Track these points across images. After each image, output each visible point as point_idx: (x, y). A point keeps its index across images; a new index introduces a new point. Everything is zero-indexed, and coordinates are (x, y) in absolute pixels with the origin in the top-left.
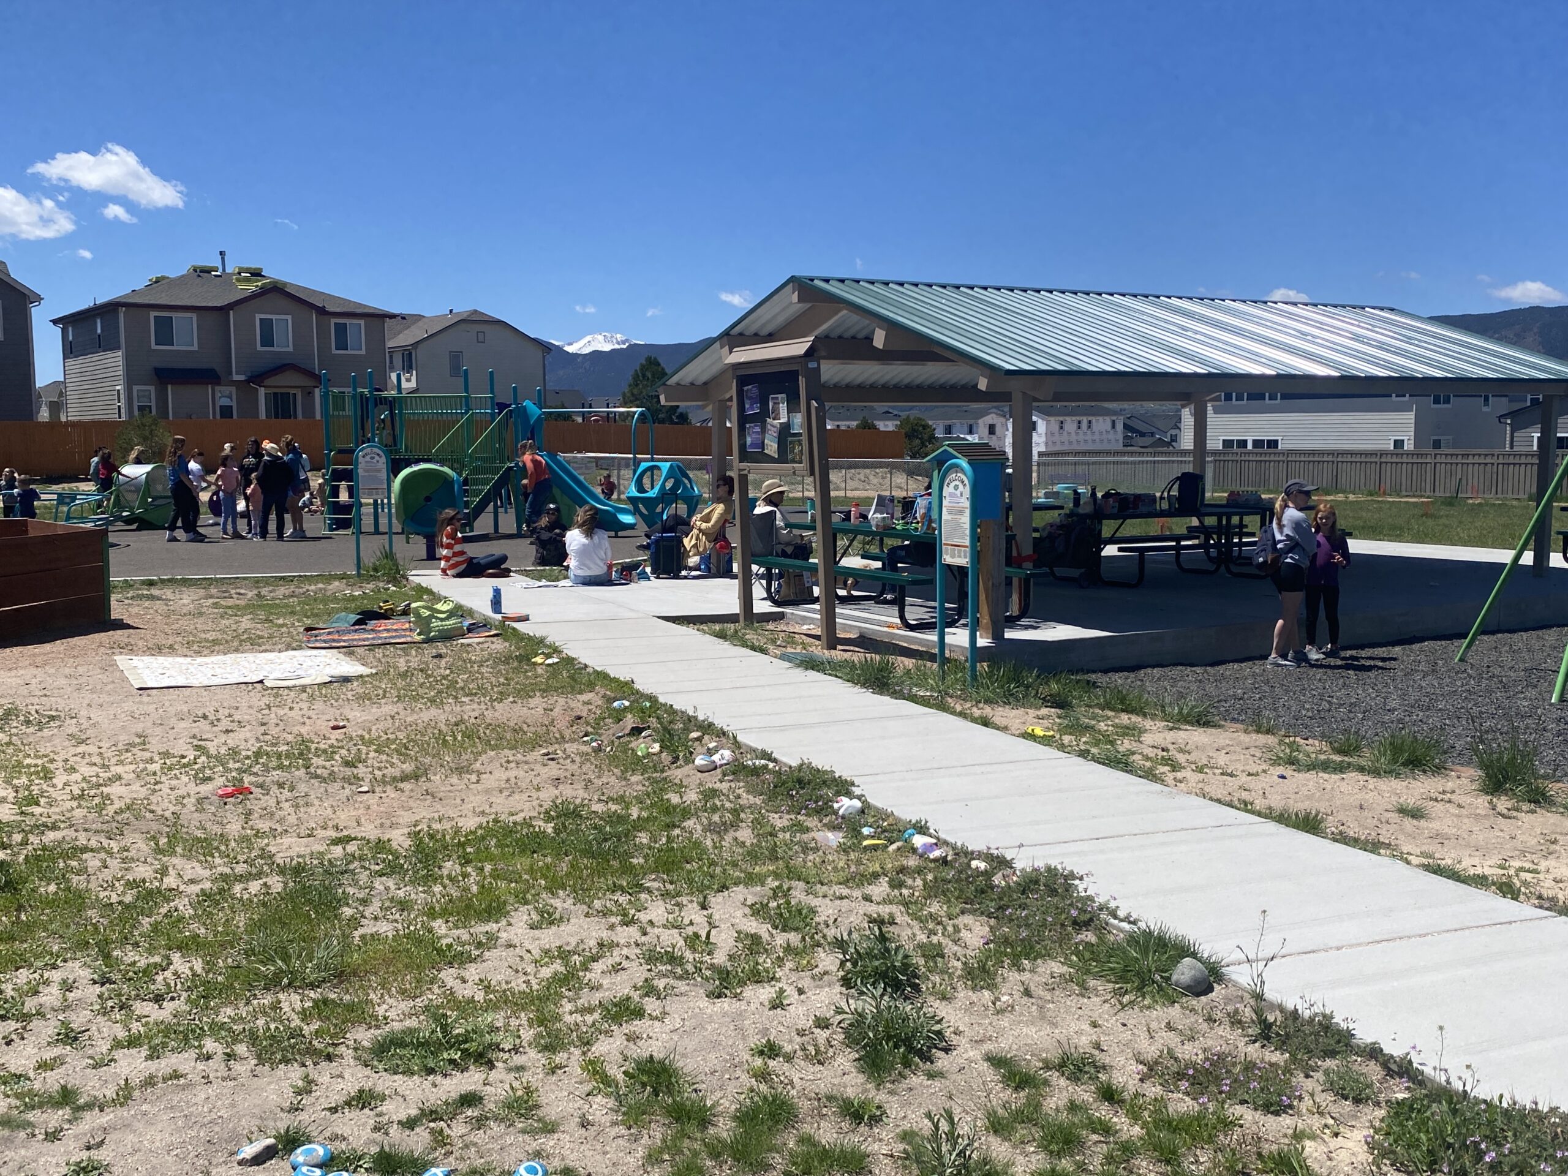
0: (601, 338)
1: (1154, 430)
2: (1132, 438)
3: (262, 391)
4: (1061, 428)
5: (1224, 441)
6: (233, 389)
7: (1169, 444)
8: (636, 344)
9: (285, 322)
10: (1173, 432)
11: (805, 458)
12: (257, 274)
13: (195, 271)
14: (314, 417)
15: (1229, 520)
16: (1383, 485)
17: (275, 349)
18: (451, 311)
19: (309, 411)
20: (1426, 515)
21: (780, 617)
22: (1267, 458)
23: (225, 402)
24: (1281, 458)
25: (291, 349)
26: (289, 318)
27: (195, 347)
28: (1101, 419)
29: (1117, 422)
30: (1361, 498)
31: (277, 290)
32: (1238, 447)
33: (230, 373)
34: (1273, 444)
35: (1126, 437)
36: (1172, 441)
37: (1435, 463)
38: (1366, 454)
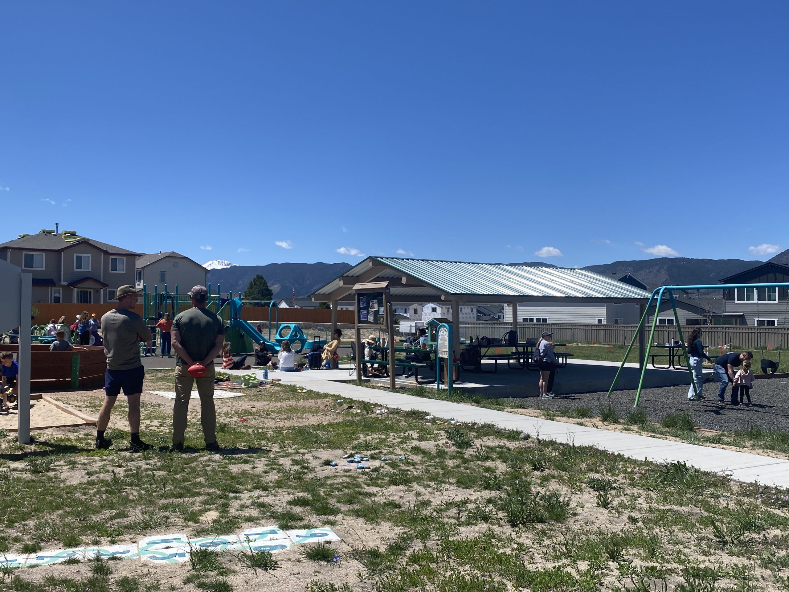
0: (216, 262)
1: (490, 313)
2: (480, 316)
3: (75, 290)
4: (448, 311)
5: (523, 318)
6: (61, 289)
7: (497, 320)
8: (234, 266)
9: (88, 257)
10: (500, 314)
11: (385, 322)
12: (73, 234)
13: (44, 232)
14: (100, 303)
15: (527, 349)
16: (593, 340)
17: (83, 270)
18: (160, 252)
19: (97, 300)
20: (609, 352)
21: (369, 381)
22: (542, 327)
23: (57, 295)
24: (548, 327)
25: (90, 270)
26: (90, 255)
27: (44, 269)
28: (466, 307)
29: (474, 309)
30: (584, 345)
31: (85, 243)
32: (530, 321)
33: (60, 281)
34: (545, 320)
35: (478, 316)
36: (499, 318)
37: (615, 330)
38: (585, 326)
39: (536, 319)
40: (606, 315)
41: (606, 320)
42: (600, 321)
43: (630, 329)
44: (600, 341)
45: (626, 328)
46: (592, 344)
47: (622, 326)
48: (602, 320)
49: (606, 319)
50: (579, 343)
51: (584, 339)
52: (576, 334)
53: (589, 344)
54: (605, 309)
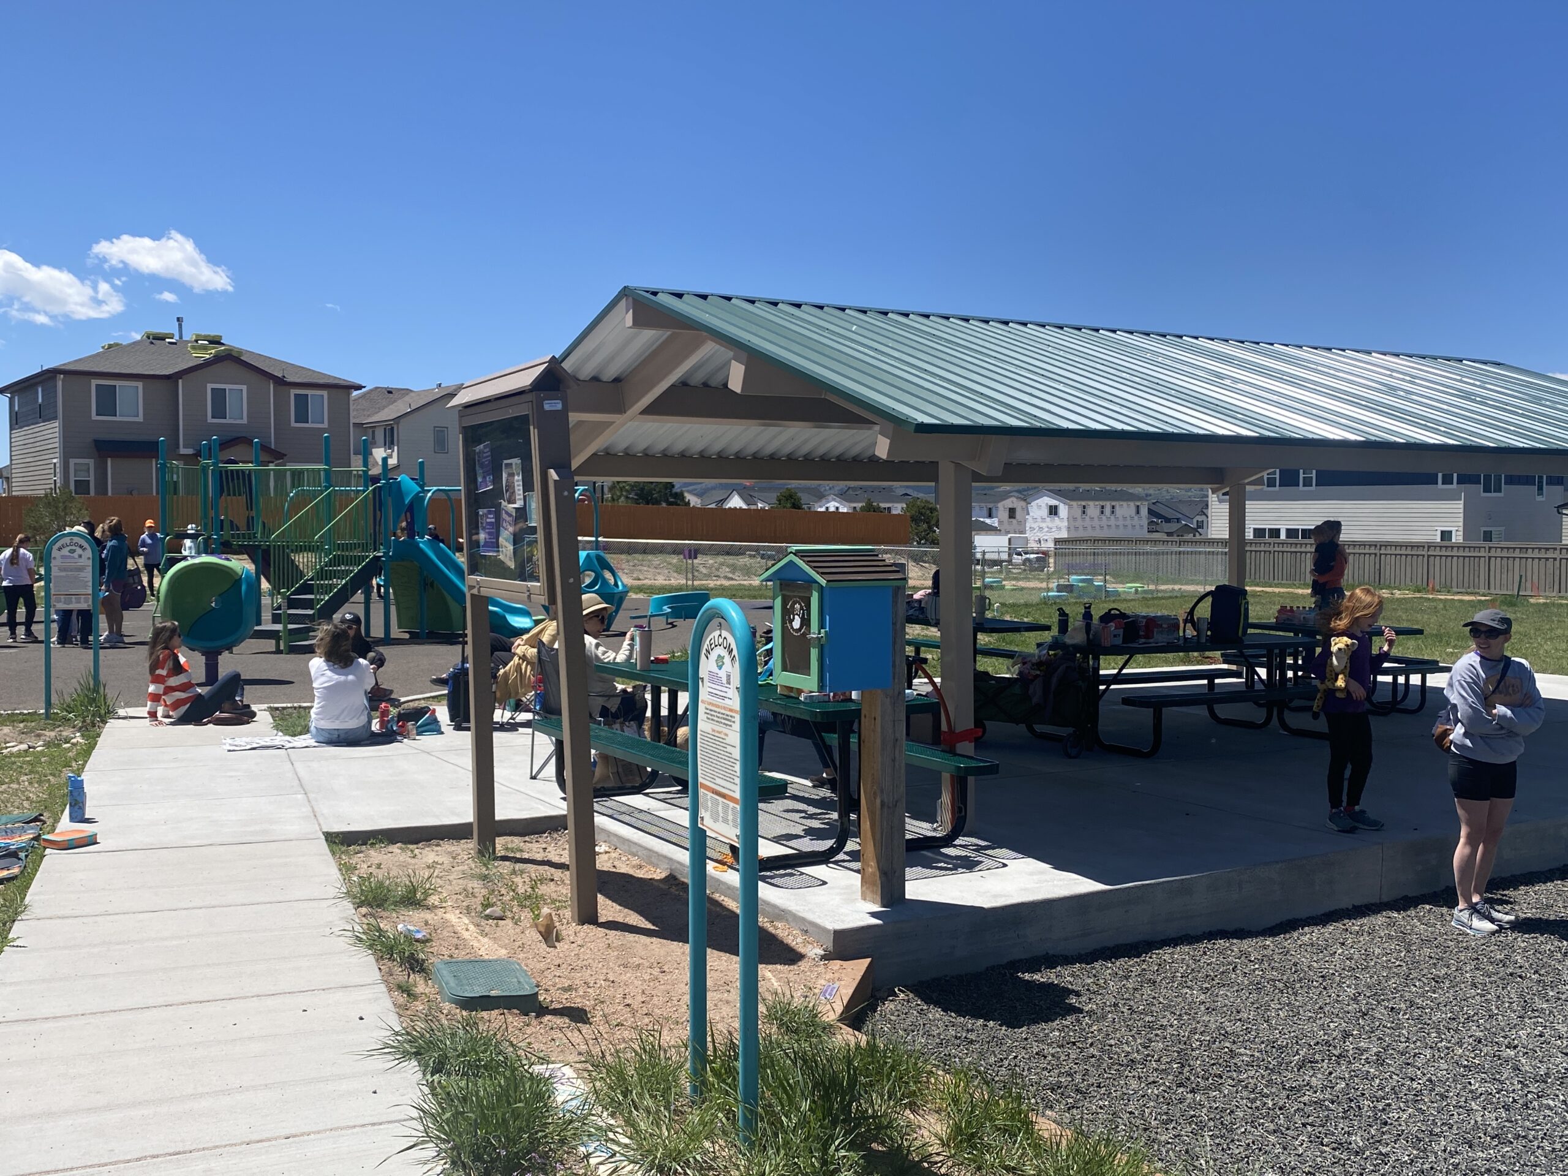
1: (1180, 516)
2: (1157, 524)
4: (1084, 512)
5: (1255, 529)
7: (1196, 532)
9: (238, 391)
10: (1200, 518)
12: (215, 341)
13: (148, 337)
16: (1431, 580)
17: (227, 421)
25: (245, 421)
26: (244, 388)
27: (140, 419)
28: (1125, 504)
29: (1142, 507)
30: (1409, 595)
31: (233, 358)
33: (178, 447)
35: (1151, 523)
36: (1199, 528)
37: (1490, 558)
38: (1412, 547)
39: (1288, 530)
40: (1462, 520)
41: (1461, 533)
42: (1446, 535)
43: (1530, 554)
44: (1448, 583)
45: (1517, 554)
46: (1427, 592)
47: (1508, 548)
48: (1451, 532)
49: (1461, 529)
50: (1395, 588)
51: (1408, 579)
52: (1388, 567)
53: (1419, 591)
54: (1462, 506)
